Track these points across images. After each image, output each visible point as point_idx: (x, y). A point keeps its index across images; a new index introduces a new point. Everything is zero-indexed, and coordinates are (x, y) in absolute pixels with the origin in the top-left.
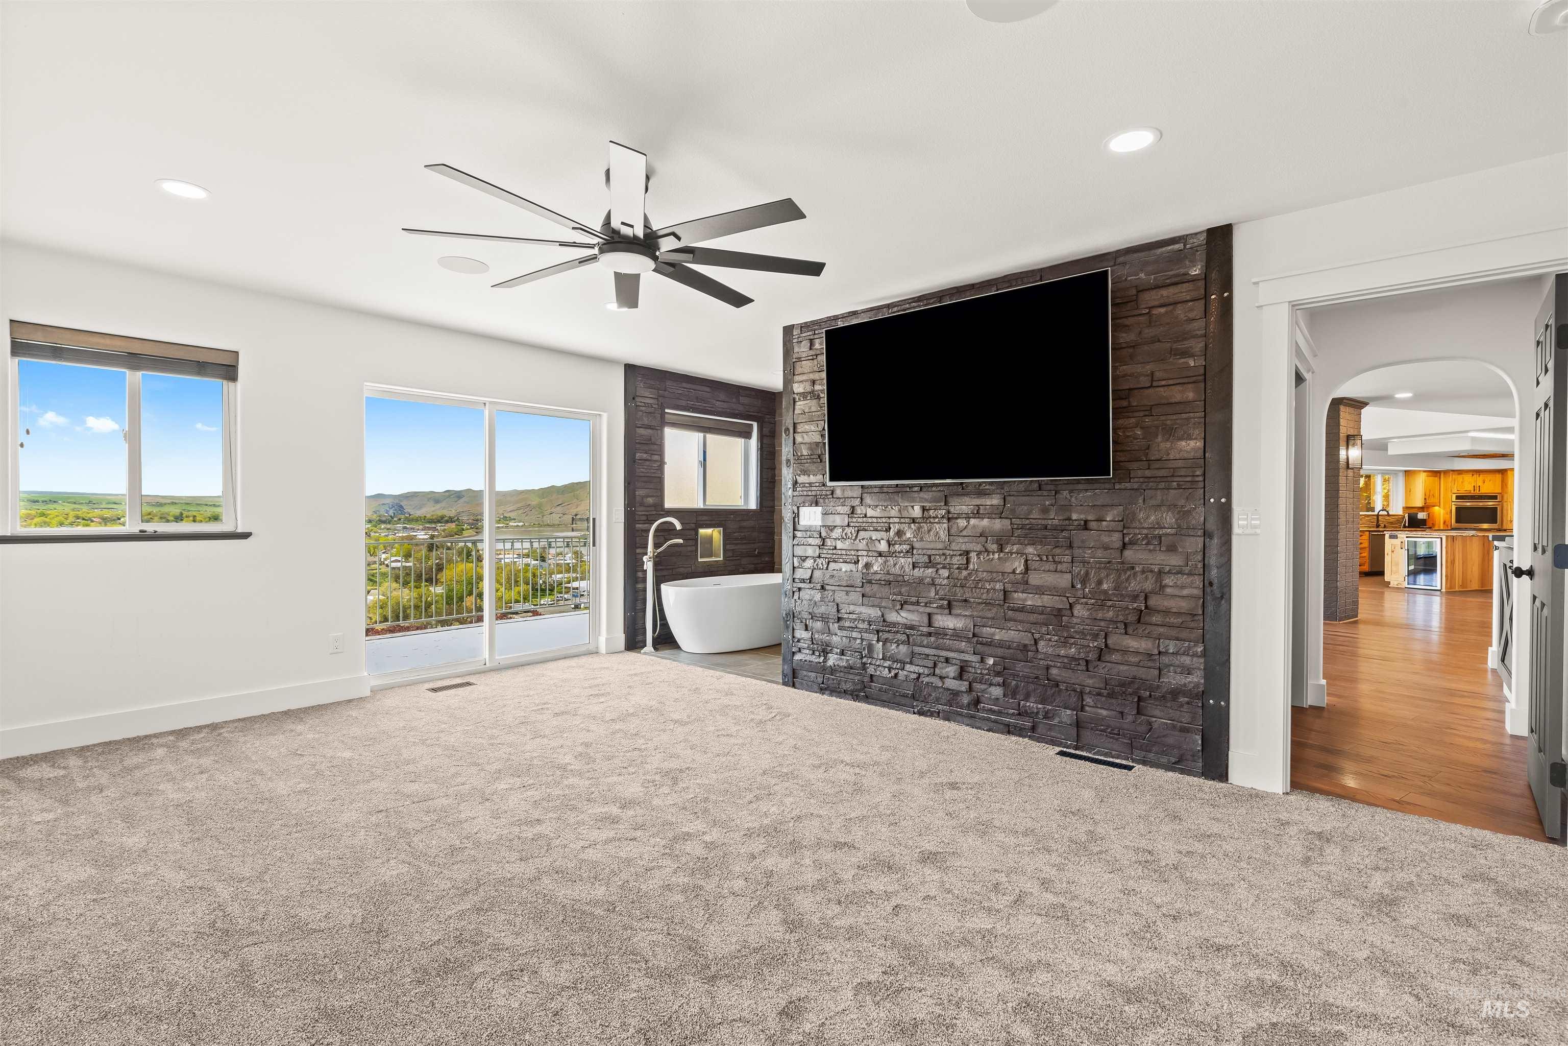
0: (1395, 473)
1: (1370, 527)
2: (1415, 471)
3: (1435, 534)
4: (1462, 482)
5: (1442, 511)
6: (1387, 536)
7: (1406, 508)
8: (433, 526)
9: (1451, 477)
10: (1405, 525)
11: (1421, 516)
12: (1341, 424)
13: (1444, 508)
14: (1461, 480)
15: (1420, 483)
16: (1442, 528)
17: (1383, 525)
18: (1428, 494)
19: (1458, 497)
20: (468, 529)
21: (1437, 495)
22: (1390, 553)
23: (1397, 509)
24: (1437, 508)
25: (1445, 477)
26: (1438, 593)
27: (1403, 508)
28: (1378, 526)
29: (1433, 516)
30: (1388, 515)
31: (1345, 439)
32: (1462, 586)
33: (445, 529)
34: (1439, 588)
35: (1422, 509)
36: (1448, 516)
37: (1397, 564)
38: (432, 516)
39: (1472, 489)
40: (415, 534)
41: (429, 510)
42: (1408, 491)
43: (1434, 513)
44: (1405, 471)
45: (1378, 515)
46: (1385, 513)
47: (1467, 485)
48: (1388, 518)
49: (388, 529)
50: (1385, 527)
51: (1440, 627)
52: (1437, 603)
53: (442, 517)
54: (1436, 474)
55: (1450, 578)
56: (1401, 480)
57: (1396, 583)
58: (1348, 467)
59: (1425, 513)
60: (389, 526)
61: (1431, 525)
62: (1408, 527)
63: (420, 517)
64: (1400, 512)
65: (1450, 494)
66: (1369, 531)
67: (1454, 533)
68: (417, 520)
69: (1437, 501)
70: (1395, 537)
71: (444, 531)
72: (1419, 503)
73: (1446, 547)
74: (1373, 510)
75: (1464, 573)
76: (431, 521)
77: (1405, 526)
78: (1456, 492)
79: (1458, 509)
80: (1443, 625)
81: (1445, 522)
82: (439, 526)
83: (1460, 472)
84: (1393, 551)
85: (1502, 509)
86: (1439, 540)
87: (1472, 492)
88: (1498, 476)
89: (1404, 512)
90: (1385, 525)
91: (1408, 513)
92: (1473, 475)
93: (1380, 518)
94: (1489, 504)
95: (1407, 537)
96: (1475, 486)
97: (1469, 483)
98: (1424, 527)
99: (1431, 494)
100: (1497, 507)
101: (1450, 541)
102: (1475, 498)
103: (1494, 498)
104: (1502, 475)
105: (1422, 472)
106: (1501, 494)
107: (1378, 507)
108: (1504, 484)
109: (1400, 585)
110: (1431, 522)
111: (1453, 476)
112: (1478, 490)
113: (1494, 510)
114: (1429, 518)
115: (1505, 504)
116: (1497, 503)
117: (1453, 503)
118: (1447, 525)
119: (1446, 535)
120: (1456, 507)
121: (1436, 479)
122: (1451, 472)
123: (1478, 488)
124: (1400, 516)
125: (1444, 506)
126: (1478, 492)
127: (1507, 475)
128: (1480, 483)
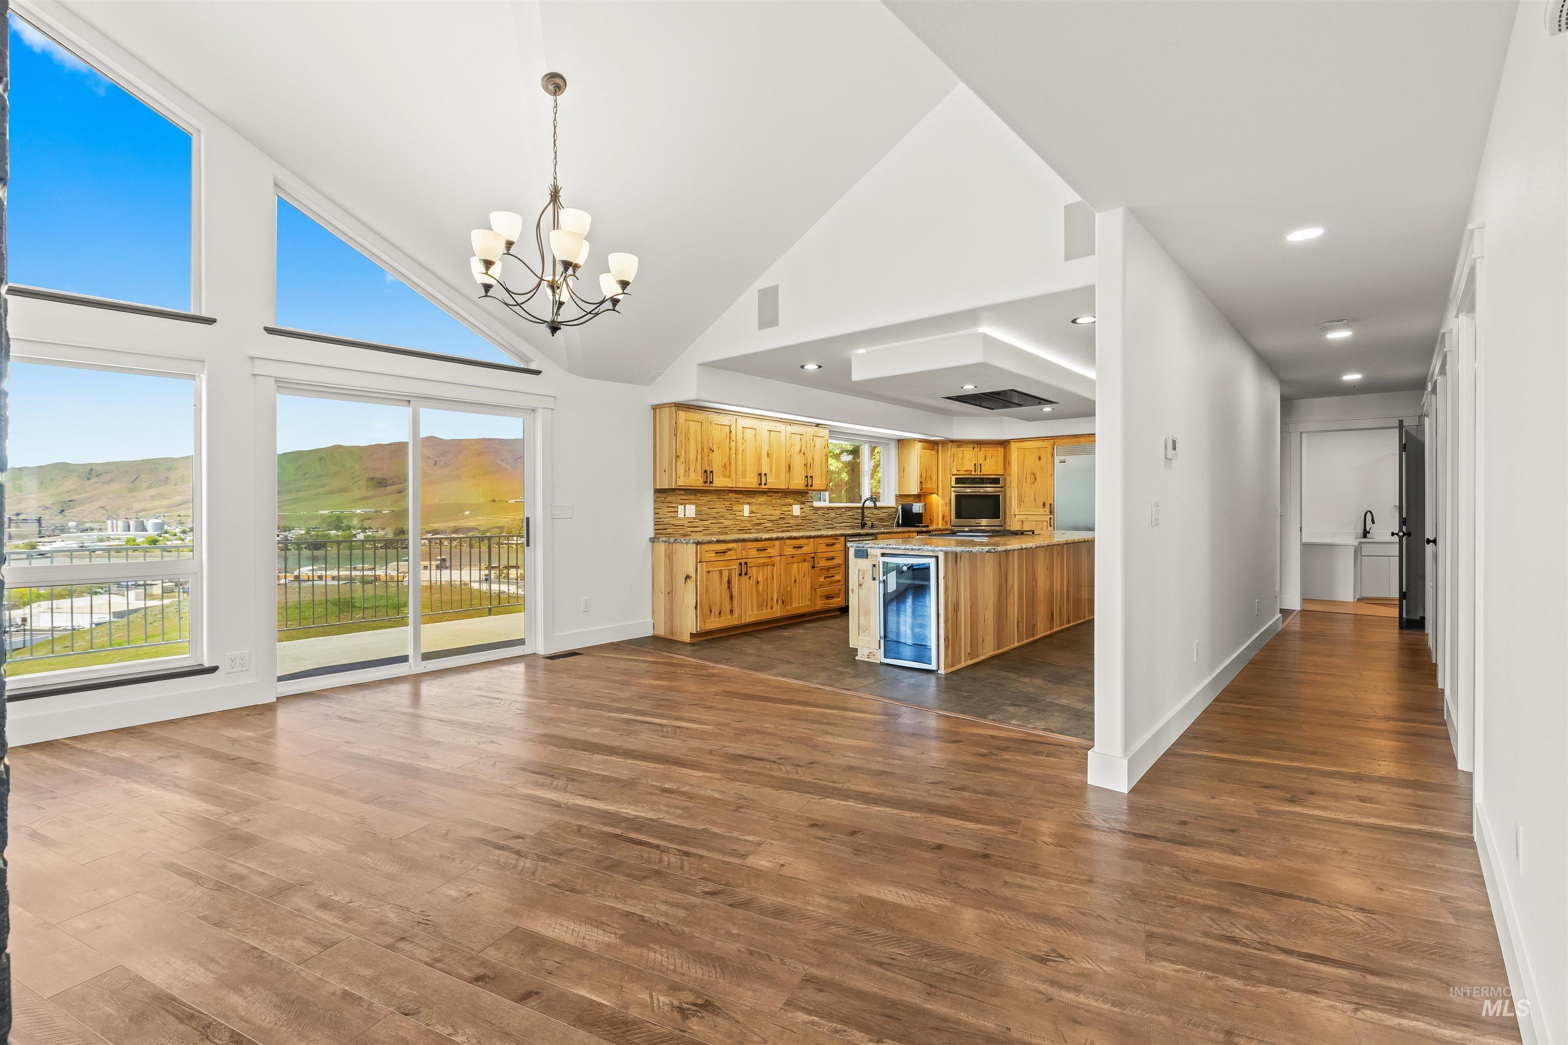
0: (886, 440)
1: (850, 529)
2: (909, 440)
4: (963, 458)
5: (940, 501)
7: (900, 497)
9: (952, 450)
10: (898, 522)
11: (917, 508)
13: (943, 497)
14: (961, 455)
15: (915, 459)
16: (940, 528)
17: (869, 523)
18: (924, 475)
19: (958, 481)
21: (934, 477)
23: (889, 500)
24: (934, 496)
25: (943, 451)
26: (934, 681)
27: (896, 496)
28: (863, 524)
29: (931, 509)
30: (876, 507)
32: (971, 653)
34: (934, 664)
35: (919, 497)
36: (947, 508)
37: (867, 614)
39: (973, 469)
42: (902, 470)
43: (931, 504)
44: (899, 440)
45: (863, 508)
46: (872, 505)
47: (967, 462)
48: (876, 512)
50: (873, 526)
54: (932, 445)
55: (952, 639)
56: (893, 449)
57: (866, 652)
59: (920, 504)
61: (927, 523)
62: (903, 525)
64: (892, 503)
65: (949, 476)
67: (955, 543)
69: (935, 486)
70: (863, 553)
72: (914, 490)
73: (945, 573)
74: (856, 498)
75: (973, 628)
77: (898, 525)
78: (955, 473)
79: (958, 498)
81: (943, 520)
83: (959, 443)
84: (860, 585)
85: (1005, 498)
86: (932, 562)
87: (973, 473)
88: (1000, 450)
89: (897, 503)
90: (872, 523)
91: (902, 505)
92: (973, 448)
93: (866, 512)
94: (989, 489)
95: (883, 555)
96: (975, 464)
97: (970, 460)
98: (919, 526)
99: (928, 476)
100: (999, 495)
101: (952, 563)
102: (973, 481)
103: (995, 481)
104: (1004, 448)
105: (917, 442)
106: (1003, 475)
107: (866, 493)
108: (1006, 462)
109: (872, 657)
110: (929, 517)
111: (952, 449)
112: (979, 472)
113: (995, 499)
114: (925, 512)
115: (1008, 490)
116: (999, 489)
117: (953, 489)
118: (947, 523)
119: (944, 549)
120: (956, 495)
121: (934, 452)
122: (950, 444)
123: (979, 466)
124: (893, 510)
125: (942, 493)
126: (979, 473)
127: (1010, 449)
128: (981, 461)
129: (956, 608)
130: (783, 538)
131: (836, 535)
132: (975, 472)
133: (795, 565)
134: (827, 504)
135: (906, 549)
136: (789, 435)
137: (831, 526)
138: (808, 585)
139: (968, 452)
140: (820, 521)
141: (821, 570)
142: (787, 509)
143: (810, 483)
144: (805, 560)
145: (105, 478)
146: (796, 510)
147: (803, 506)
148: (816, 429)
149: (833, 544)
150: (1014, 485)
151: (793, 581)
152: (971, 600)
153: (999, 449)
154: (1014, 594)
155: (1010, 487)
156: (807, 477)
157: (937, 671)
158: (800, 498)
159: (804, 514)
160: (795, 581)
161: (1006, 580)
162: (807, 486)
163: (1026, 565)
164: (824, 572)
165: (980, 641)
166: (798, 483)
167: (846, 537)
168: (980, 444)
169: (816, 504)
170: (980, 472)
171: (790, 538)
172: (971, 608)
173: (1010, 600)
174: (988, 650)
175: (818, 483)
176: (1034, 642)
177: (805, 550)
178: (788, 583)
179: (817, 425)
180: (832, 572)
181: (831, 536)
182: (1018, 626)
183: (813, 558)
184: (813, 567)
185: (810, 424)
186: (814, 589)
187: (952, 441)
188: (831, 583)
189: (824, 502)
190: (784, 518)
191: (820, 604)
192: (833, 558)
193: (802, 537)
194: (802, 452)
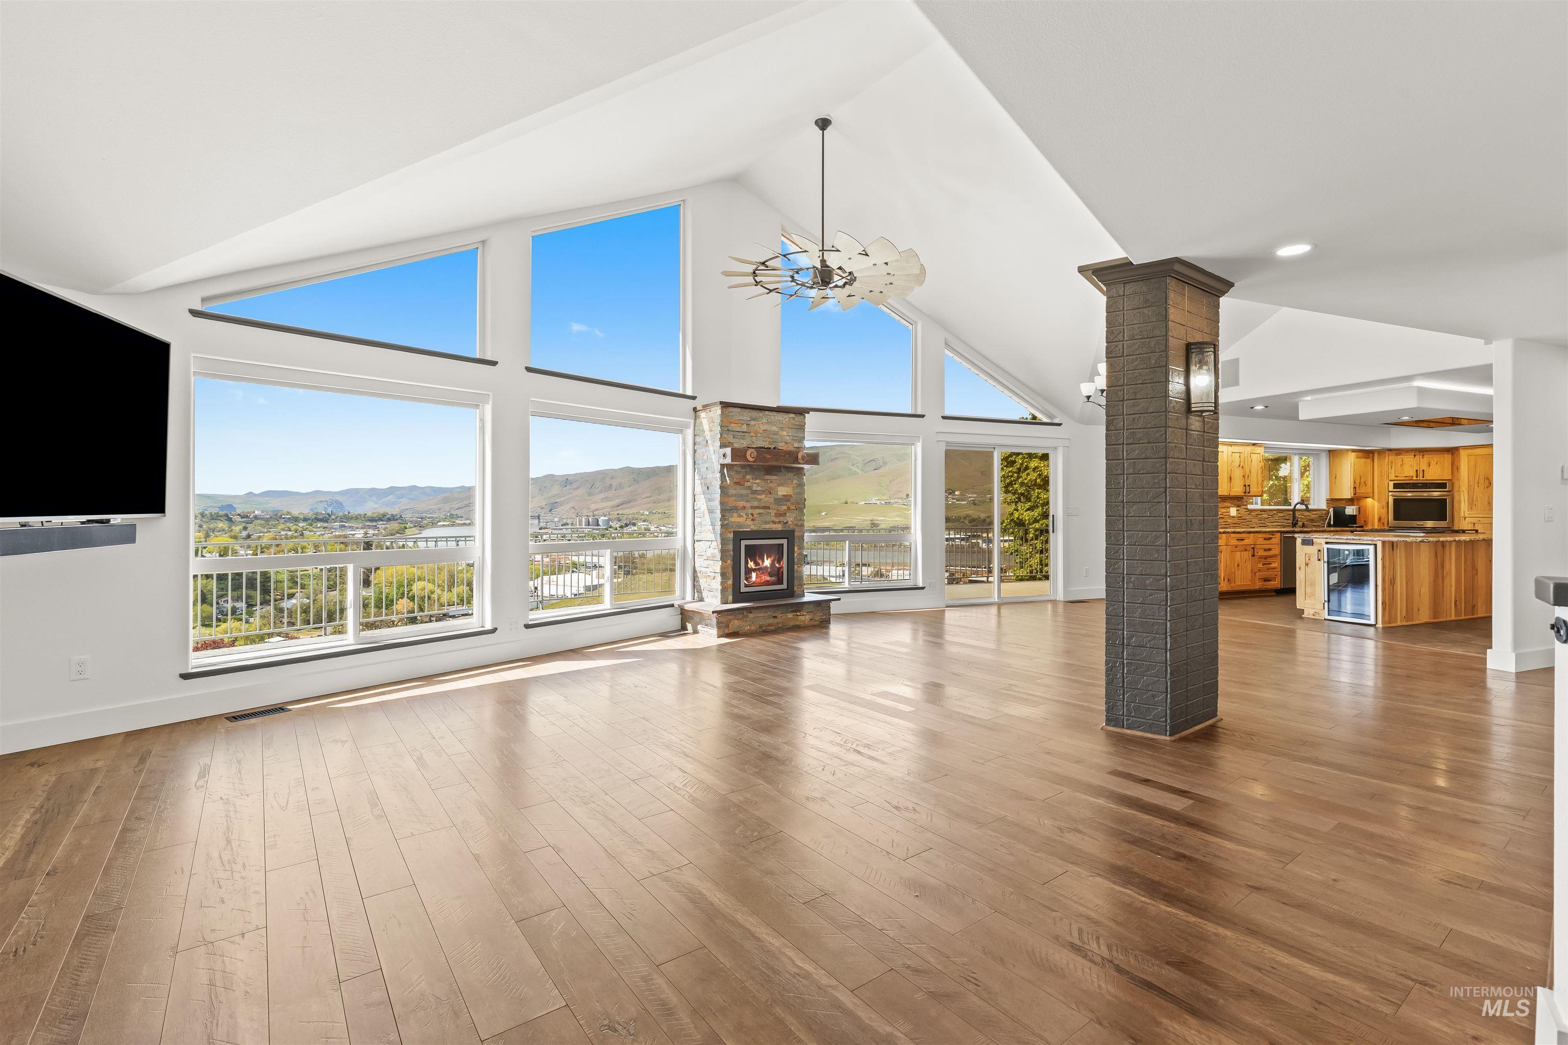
0: (1316, 453)
1: (1284, 527)
2: (1341, 451)
3: (1367, 538)
4: (1402, 465)
5: (1376, 504)
6: (1299, 541)
7: (1331, 501)
8: (374, 524)
9: (1387, 459)
10: (1329, 523)
11: (1350, 510)
12: (1171, 317)
13: (1379, 501)
14: (1400, 463)
15: (1348, 467)
16: (1376, 527)
17: (1300, 523)
18: (1358, 482)
19: (1396, 486)
20: (410, 528)
21: (1369, 483)
22: (1303, 567)
23: (1319, 502)
24: (1369, 500)
25: (1379, 458)
26: (1372, 629)
27: (1327, 500)
28: (1294, 525)
29: (1365, 511)
30: (1307, 510)
31: (1182, 352)
32: (1407, 618)
33: (387, 528)
34: (1372, 622)
35: (1351, 501)
36: (1384, 511)
37: (1313, 584)
38: (373, 513)
39: (1414, 475)
40: (353, 532)
41: (371, 508)
42: (1333, 478)
43: (1365, 507)
44: (1330, 452)
45: (1294, 510)
46: (1303, 507)
47: (1408, 469)
48: (1307, 513)
49: (324, 528)
50: (1303, 526)
51: (1376, 686)
52: (1370, 647)
53: (384, 515)
54: (1368, 454)
55: (1388, 604)
56: (1324, 461)
57: (1312, 611)
58: (1188, 410)
59: (1354, 507)
60: (325, 525)
61: (1362, 523)
62: (1334, 526)
63: (360, 515)
64: (1323, 506)
65: (1386, 481)
66: (1281, 532)
67: (1391, 537)
68: (357, 518)
69: (1370, 490)
70: (1309, 542)
71: (385, 529)
72: (1347, 494)
73: (1383, 559)
74: (1286, 502)
75: (1409, 599)
76: (372, 520)
77: (1329, 525)
78: (1393, 478)
79: (1397, 502)
80: (1380, 685)
81: (1380, 520)
82: (380, 525)
83: (1398, 452)
84: (1307, 564)
85: (1453, 502)
86: (1371, 548)
87: (1415, 478)
88: (1448, 458)
89: (1328, 506)
90: (1303, 524)
91: (1333, 507)
92: (1415, 456)
93: (1297, 514)
94: (1436, 494)
95: (1327, 543)
96: (1417, 471)
97: (1411, 466)
98: (1353, 527)
99: (1363, 481)
100: (1446, 499)
101: (1389, 548)
102: (1414, 486)
103: (1442, 486)
104: (1452, 454)
105: (1350, 452)
106: (1451, 480)
107: (1295, 498)
108: (1455, 468)
109: (1318, 615)
110: (1363, 519)
111: (1390, 457)
112: (1421, 476)
113: (1442, 503)
114: (1359, 513)
115: (1456, 494)
116: (1446, 493)
117: (1390, 493)
118: (1383, 524)
119: (1382, 539)
120: (1394, 499)
121: (1369, 460)
122: (1387, 452)
123: (1421, 472)
124: (1324, 512)
125: (1378, 498)
126: (1422, 479)
127: (1459, 455)
128: (1424, 466)
129: (1393, 582)
130: (1228, 533)
131: (1273, 532)
132: (1417, 477)
133: (1238, 553)
134: (1259, 507)
135: (1347, 539)
136: (1230, 454)
137: (1264, 525)
138: (1249, 569)
139: (1408, 459)
140: (1253, 520)
141: (1259, 558)
142: (1225, 511)
143: (1248, 491)
144: (1246, 550)
145: (575, 485)
146: (1233, 511)
147: (1238, 508)
148: (1253, 447)
149: (1271, 538)
150: (1464, 489)
151: (1236, 565)
152: (1406, 577)
153: (1446, 456)
154: (1451, 578)
155: (1459, 491)
156: (1245, 485)
157: (1375, 625)
158: (1236, 502)
159: (1239, 515)
160: (1238, 565)
161: (1443, 567)
162: (1245, 493)
163: (1465, 557)
164: (1263, 560)
165: (1415, 610)
166: (1237, 490)
167: (1281, 533)
168: (1423, 452)
169: (1250, 507)
170: (1423, 477)
171: (1234, 532)
172: (1407, 583)
173: (1446, 581)
174: (1424, 616)
175: (1254, 490)
176: (1473, 619)
177: (1246, 542)
178: (1233, 566)
179: (1254, 444)
180: (1269, 560)
181: (1269, 532)
182: (1455, 604)
183: (1253, 548)
184: (1253, 556)
185: (1248, 444)
186: (1254, 573)
187: (1390, 450)
188: (1268, 569)
189: (1256, 505)
190: (1223, 518)
191: (1258, 585)
192: (1270, 550)
193: (1244, 532)
194: (1241, 466)
